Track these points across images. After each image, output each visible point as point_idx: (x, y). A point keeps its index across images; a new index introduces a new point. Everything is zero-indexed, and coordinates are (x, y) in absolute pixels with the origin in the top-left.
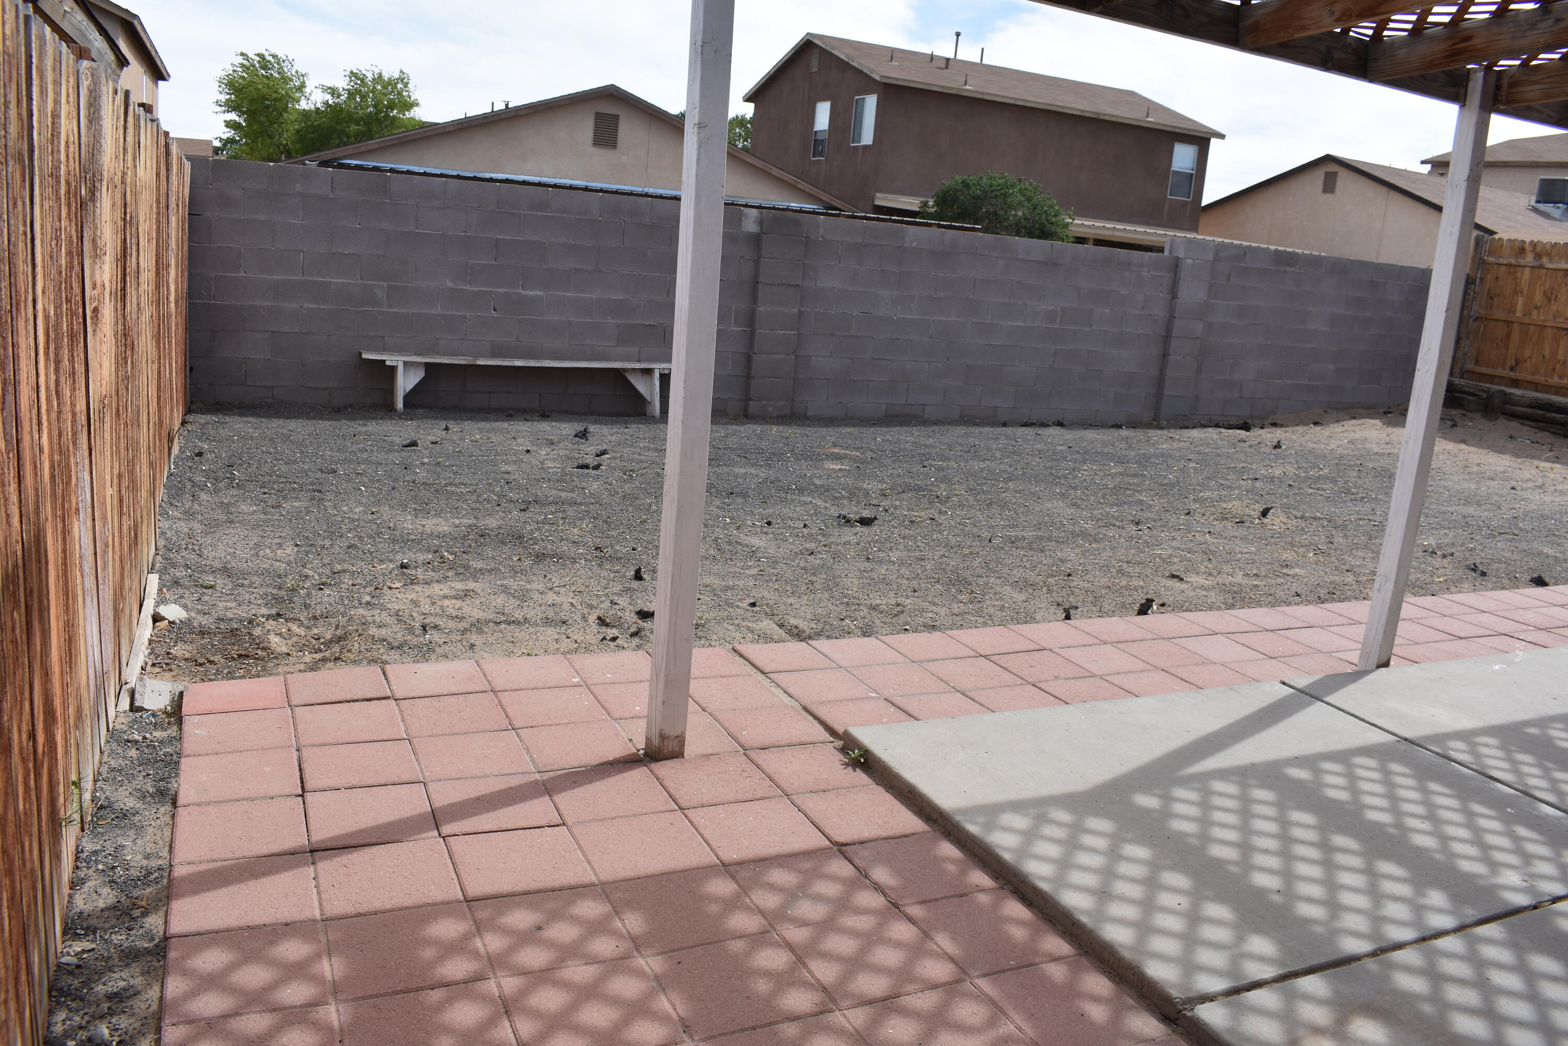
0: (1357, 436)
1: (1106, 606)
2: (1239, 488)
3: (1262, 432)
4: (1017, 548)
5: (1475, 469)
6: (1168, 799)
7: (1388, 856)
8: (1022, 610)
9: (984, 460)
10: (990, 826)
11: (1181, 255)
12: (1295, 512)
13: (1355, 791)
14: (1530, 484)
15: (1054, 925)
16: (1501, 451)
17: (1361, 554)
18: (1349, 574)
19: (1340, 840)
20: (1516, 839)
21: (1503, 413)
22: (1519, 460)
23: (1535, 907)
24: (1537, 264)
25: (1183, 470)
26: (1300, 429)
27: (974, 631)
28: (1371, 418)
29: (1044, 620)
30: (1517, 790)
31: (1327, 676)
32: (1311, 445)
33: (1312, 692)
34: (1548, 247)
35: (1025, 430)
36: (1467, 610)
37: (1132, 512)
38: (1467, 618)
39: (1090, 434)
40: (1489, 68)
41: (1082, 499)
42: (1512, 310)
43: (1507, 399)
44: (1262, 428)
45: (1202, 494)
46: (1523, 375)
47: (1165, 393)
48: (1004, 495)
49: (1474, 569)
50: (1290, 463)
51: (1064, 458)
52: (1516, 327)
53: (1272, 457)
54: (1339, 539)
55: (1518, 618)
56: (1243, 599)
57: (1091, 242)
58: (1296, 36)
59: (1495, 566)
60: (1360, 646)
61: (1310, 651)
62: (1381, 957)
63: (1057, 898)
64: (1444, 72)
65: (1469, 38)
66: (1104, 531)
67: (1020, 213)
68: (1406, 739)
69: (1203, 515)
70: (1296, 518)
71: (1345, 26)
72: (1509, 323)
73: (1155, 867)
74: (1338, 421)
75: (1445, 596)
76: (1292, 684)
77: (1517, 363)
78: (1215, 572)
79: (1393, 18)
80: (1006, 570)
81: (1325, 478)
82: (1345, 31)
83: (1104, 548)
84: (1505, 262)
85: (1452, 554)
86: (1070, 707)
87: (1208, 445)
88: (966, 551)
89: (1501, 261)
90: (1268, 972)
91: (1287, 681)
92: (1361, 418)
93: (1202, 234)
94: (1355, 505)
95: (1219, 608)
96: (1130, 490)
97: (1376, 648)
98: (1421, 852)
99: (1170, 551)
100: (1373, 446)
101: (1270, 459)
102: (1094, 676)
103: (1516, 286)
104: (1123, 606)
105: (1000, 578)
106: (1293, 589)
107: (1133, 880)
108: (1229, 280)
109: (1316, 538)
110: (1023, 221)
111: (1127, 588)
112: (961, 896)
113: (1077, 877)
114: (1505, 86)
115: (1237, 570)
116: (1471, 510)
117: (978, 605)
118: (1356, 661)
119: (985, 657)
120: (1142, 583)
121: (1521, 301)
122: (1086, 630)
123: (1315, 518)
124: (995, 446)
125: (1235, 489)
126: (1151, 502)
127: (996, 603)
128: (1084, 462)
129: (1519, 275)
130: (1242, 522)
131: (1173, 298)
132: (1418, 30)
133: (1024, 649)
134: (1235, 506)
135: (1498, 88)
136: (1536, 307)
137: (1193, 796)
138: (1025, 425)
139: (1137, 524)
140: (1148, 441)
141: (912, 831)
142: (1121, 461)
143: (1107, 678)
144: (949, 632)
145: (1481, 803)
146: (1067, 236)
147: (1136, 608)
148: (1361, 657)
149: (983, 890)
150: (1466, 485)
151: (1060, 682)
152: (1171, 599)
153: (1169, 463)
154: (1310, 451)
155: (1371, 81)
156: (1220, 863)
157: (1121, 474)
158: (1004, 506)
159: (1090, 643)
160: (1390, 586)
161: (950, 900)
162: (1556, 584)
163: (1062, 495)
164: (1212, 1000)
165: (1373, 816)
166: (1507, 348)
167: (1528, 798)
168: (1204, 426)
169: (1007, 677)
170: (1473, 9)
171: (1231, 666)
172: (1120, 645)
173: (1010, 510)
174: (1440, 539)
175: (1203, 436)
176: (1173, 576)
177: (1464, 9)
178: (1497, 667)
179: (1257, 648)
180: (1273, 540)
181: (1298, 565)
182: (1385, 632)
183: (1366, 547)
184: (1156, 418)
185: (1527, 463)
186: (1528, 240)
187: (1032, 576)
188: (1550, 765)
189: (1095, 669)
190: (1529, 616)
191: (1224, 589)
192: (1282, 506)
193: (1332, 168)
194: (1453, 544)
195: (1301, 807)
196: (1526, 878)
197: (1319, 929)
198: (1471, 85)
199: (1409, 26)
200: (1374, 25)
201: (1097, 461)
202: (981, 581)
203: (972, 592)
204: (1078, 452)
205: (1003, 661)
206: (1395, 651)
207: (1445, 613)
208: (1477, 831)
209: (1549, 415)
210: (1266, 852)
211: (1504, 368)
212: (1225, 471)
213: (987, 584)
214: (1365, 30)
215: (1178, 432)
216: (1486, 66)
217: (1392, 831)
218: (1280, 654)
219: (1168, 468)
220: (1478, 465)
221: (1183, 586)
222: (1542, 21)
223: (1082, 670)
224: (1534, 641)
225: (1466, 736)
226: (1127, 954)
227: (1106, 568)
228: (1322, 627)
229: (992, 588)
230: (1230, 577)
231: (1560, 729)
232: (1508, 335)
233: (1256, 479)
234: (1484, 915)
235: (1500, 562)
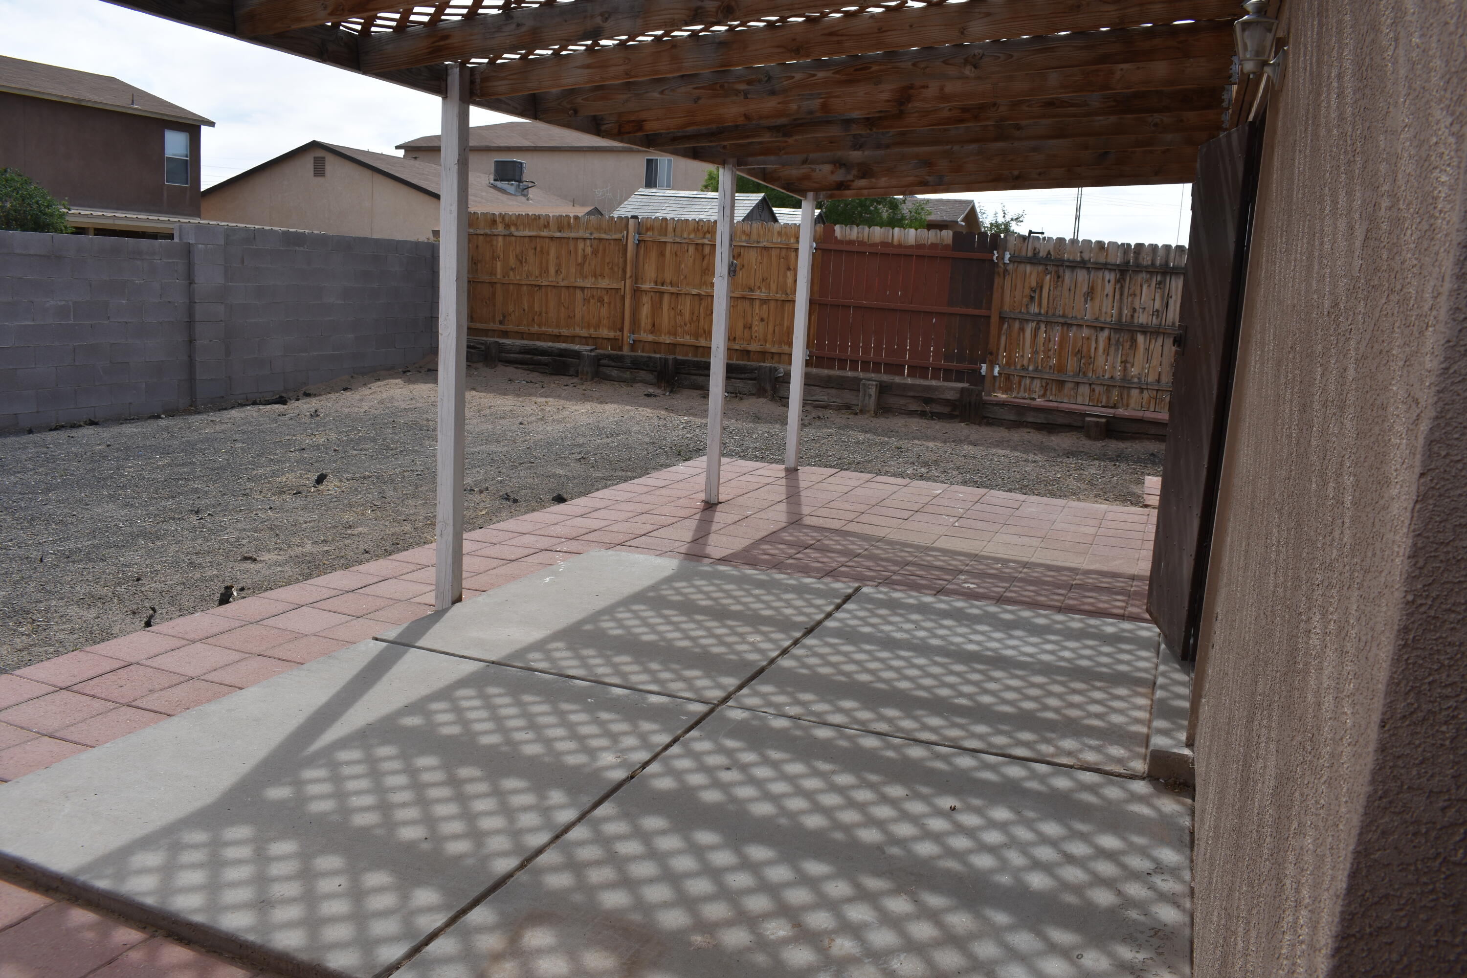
0: (385, 396)
1: (186, 604)
2: (289, 460)
3: (297, 403)
4: (74, 562)
5: (488, 411)
6: (299, 784)
7: (509, 773)
8: (94, 628)
9: (15, 474)
10: (121, 875)
11: (192, 241)
12: (346, 475)
13: (465, 723)
14: (534, 418)
15: (220, 954)
16: (505, 393)
17: (411, 502)
18: (406, 523)
19: (465, 772)
20: (602, 724)
21: (500, 361)
22: (520, 399)
23: (632, 777)
24: (507, 232)
25: (231, 452)
26: (333, 396)
27: (46, 663)
28: (393, 378)
29: (122, 633)
30: (590, 681)
31: (413, 622)
32: (345, 410)
33: (403, 641)
34: (514, 218)
35: (55, 434)
36: (511, 535)
37: (189, 502)
38: (513, 542)
39: (128, 429)
40: (463, 65)
41: (134, 497)
42: (493, 273)
43: (501, 348)
44: (298, 400)
45: (255, 472)
46: (511, 327)
47: (198, 377)
48: (46, 507)
49: (507, 498)
50: (330, 429)
51: (105, 458)
52: (498, 286)
53: (313, 426)
54: (390, 493)
55: (552, 533)
56: (318, 567)
57: (92, 231)
58: (293, 27)
59: (523, 492)
60: (434, 587)
61: (391, 602)
62: (529, 866)
63: (216, 926)
64: (426, 67)
65: (447, 37)
66: (164, 526)
67: (8, 205)
68: (493, 663)
69: (261, 492)
70: (348, 480)
71: (336, 20)
72: (493, 284)
73: (305, 857)
74: (365, 385)
75: (491, 527)
76: (384, 638)
77: (504, 317)
78: (284, 546)
79: (379, 15)
80: (67, 588)
81: (364, 438)
82: (336, 25)
83: (168, 544)
84: (482, 233)
85: (487, 489)
86: (175, 719)
87: (250, 423)
88: (16, 577)
89: (479, 231)
90: (439, 920)
91: (379, 637)
92: (384, 379)
93: (204, 219)
94: (397, 459)
95: (297, 581)
96: (182, 480)
97: (448, 587)
98: (533, 760)
99: (236, 534)
100: (400, 403)
101: (311, 429)
102: (192, 678)
103: (493, 252)
104: (203, 599)
105: (62, 599)
106: (361, 548)
107: (288, 878)
108: (243, 262)
109: (370, 495)
110: (12, 212)
111: (203, 579)
112: (110, 962)
113: (232, 896)
114: (478, 81)
115: (306, 540)
116: (493, 448)
117: (44, 634)
118: (433, 602)
119: (66, 688)
120: (216, 572)
121: (499, 264)
122: (170, 633)
123: (364, 477)
124: (24, 456)
125: (285, 462)
126: (207, 489)
127: (64, 627)
128: (127, 459)
129: (495, 243)
130: (299, 493)
131: (190, 283)
132: (402, 26)
133: (108, 669)
134: (290, 479)
135: (472, 82)
136: (512, 269)
137: (321, 773)
138: (56, 429)
139: (197, 512)
140: (190, 428)
141: (31, 910)
142: (166, 453)
143: (205, 677)
144: (18, 672)
145: (567, 701)
146: (66, 227)
147: (216, 598)
148: (437, 598)
149: (132, 947)
150: (484, 427)
151: (157, 694)
152: (249, 581)
153: (216, 446)
154: (346, 416)
155: (365, 73)
156: (365, 830)
157: (169, 465)
158: (48, 519)
159: (178, 645)
160: (450, 529)
161: (99, 972)
162: (572, 499)
163: (111, 497)
164: (398, 968)
165: (486, 740)
166: (494, 305)
167: (601, 686)
168: (242, 405)
169: (97, 705)
170: (448, 11)
171: (324, 635)
172: (210, 640)
173: (56, 523)
174: (474, 477)
175: (243, 415)
176: (246, 559)
177: (440, 11)
178: (548, 579)
179: (343, 611)
180: (331, 505)
181: (360, 524)
182: (453, 571)
183: (415, 496)
184: (193, 403)
185: (527, 401)
186: (497, 213)
187: (97, 589)
188: (609, 653)
189: (190, 671)
190: (559, 530)
191: (298, 560)
192: (333, 471)
193: (320, 153)
194: (486, 480)
195: (423, 753)
196: (619, 754)
197: (470, 861)
198: (449, 79)
199: (394, 24)
200: (362, 21)
201: (141, 456)
202: (41, 607)
203: (34, 621)
204: (118, 450)
205: (88, 688)
206: (465, 584)
207: (494, 541)
208: (571, 727)
209: (536, 358)
210: (404, 805)
211: (494, 322)
212: (272, 446)
213: (48, 609)
214: (354, 25)
215: (218, 414)
216: (461, 63)
217: (504, 749)
218: (365, 612)
219: (216, 451)
220: (490, 407)
221: (258, 566)
222: (506, 25)
223: (177, 676)
224: (569, 550)
225: (539, 646)
226: (304, 957)
227: (175, 564)
228: (395, 578)
229: (56, 611)
230: (300, 548)
231: (608, 620)
232: (494, 294)
233: (303, 449)
234: (597, 798)
235: (525, 488)
